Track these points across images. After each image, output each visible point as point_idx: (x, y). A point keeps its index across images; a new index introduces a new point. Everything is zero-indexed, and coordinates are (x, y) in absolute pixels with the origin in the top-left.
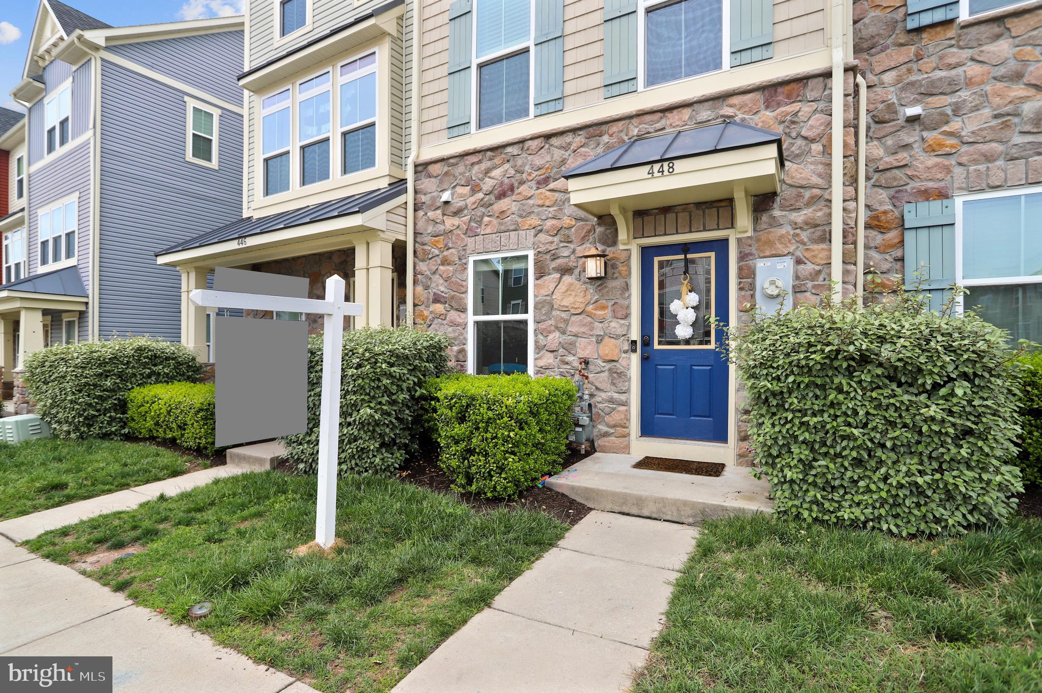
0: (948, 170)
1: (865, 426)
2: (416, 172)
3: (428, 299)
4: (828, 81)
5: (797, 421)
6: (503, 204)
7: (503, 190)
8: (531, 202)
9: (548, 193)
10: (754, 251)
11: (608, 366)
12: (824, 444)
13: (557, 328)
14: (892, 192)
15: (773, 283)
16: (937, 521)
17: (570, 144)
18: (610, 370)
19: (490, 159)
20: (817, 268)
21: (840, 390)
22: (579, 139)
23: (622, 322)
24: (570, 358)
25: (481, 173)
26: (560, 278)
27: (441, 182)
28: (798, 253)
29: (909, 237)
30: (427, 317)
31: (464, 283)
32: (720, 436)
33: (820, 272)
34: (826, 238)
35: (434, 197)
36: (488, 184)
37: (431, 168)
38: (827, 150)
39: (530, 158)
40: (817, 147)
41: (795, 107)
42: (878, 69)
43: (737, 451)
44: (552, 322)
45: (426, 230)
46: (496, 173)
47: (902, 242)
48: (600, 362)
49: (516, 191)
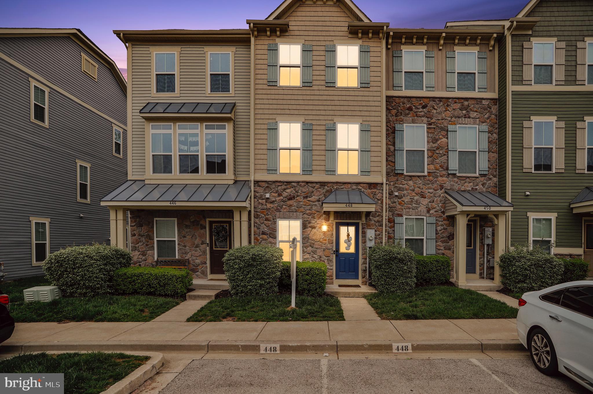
0: (402, 209)
1: (395, 271)
2: (254, 184)
3: (260, 233)
4: (382, 185)
5: (384, 271)
6: (291, 202)
7: (291, 197)
8: (301, 203)
9: (307, 201)
10: (366, 227)
11: (327, 258)
12: (388, 276)
13: (310, 246)
14: (392, 213)
15: (371, 237)
16: (405, 289)
17: (315, 186)
18: (327, 259)
19: (286, 185)
20: (380, 233)
21: (391, 264)
22: (318, 186)
23: (331, 245)
24: (315, 256)
25: (282, 189)
26: (311, 230)
27: (265, 190)
28: (375, 229)
29: (396, 225)
30: (259, 240)
31: (275, 228)
32: (357, 278)
33: (380, 234)
34: (381, 225)
35: (262, 194)
36: (285, 194)
37: (260, 183)
38: (382, 203)
39: (301, 188)
40: (380, 202)
41: (375, 190)
42: (390, 181)
43: (361, 281)
44: (309, 244)
45: (258, 207)
46: (288, 191)
47: (394, 227)
48: (324, 257)
49: (296, 199)
